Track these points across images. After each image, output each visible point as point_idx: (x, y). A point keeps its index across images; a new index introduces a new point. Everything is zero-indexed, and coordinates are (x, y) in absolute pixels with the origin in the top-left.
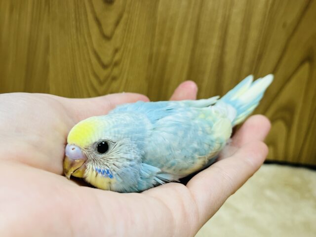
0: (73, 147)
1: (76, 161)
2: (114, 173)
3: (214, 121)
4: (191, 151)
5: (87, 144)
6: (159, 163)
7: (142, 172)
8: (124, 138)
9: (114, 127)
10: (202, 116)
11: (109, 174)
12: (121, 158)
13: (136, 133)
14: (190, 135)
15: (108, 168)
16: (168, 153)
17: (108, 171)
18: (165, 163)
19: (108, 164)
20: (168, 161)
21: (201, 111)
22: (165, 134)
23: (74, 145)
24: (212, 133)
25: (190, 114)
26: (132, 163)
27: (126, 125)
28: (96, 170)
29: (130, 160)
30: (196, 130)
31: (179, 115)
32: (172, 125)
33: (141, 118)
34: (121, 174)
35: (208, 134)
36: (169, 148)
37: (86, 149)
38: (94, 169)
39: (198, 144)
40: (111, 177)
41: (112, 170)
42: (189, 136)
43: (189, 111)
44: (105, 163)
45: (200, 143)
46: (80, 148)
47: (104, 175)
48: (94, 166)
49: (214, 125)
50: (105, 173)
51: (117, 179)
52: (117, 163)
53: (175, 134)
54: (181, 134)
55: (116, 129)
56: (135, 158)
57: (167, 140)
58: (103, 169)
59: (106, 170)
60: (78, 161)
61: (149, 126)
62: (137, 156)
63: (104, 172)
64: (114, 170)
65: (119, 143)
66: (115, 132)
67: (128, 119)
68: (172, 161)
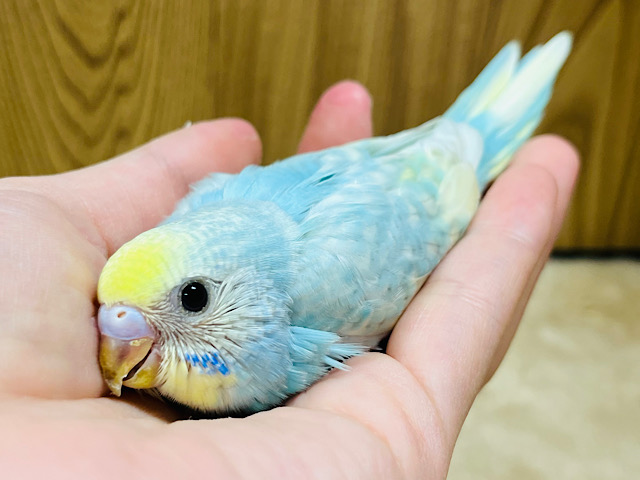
0: (119, 310)
1: (131, 343)
2: (230, 359)
3: (438, 179)
4: (401, 273)
5: (156, 296)
6: (332, 318)
7: (295, 347)
8: (239, 267)
9: (209, 245)
10: (407, 175)
11: (218, 365)
12: (242, 318)
13: (266, 252)
14: (392, 232)
15: (215, 351)
16: (349, 291)
17: (215, 356)
18: (345, 315)
19: (213, 340)
20: (351, 310)
21: (401, 160)
22: (333, 242)
23: (121, 303)
24: (440, 211)
25: (379, 178)
26: (269, 328)
27: (238, 236)
28: (187, 359)
29: (265, 322)
30: (402, 217)
31: (355, 185)
32: (346, 217)
33: (267, 212)
34: (247, 359)
35: (431, 217)
36: (350, 276)
37: (154, 308)
38: (183, 358)
39: (414, 250)
40: (225, 370)
41: (224, 353)
42: (390, 235)
43: (375, 168)
44: (206, 338)
45: (418, 248)
46: (140, 310)
47: (208, 369)
48: (179, 351)
49: (441, 190)
50: (208, 364)
51: (238, 374)
52: (233, 334)
53: (358, 237)
54: (370, 234)
55: (216, 249)
56: (275, 314)
57: (341, 258)
58: (203, 353)
59: (210, 356)
60: (137, 343)
61: (291, 231)
62: (278, 309)
63: (206, 360)
64: (229, 353)
65: (229, 281)
66: (215, 256)
67: (236, 219)
68: (361, 308)
